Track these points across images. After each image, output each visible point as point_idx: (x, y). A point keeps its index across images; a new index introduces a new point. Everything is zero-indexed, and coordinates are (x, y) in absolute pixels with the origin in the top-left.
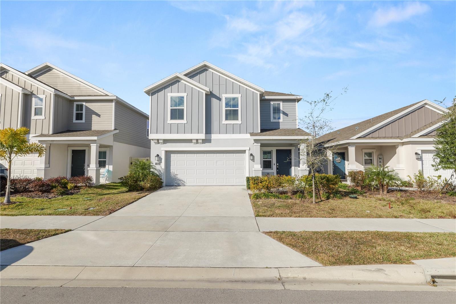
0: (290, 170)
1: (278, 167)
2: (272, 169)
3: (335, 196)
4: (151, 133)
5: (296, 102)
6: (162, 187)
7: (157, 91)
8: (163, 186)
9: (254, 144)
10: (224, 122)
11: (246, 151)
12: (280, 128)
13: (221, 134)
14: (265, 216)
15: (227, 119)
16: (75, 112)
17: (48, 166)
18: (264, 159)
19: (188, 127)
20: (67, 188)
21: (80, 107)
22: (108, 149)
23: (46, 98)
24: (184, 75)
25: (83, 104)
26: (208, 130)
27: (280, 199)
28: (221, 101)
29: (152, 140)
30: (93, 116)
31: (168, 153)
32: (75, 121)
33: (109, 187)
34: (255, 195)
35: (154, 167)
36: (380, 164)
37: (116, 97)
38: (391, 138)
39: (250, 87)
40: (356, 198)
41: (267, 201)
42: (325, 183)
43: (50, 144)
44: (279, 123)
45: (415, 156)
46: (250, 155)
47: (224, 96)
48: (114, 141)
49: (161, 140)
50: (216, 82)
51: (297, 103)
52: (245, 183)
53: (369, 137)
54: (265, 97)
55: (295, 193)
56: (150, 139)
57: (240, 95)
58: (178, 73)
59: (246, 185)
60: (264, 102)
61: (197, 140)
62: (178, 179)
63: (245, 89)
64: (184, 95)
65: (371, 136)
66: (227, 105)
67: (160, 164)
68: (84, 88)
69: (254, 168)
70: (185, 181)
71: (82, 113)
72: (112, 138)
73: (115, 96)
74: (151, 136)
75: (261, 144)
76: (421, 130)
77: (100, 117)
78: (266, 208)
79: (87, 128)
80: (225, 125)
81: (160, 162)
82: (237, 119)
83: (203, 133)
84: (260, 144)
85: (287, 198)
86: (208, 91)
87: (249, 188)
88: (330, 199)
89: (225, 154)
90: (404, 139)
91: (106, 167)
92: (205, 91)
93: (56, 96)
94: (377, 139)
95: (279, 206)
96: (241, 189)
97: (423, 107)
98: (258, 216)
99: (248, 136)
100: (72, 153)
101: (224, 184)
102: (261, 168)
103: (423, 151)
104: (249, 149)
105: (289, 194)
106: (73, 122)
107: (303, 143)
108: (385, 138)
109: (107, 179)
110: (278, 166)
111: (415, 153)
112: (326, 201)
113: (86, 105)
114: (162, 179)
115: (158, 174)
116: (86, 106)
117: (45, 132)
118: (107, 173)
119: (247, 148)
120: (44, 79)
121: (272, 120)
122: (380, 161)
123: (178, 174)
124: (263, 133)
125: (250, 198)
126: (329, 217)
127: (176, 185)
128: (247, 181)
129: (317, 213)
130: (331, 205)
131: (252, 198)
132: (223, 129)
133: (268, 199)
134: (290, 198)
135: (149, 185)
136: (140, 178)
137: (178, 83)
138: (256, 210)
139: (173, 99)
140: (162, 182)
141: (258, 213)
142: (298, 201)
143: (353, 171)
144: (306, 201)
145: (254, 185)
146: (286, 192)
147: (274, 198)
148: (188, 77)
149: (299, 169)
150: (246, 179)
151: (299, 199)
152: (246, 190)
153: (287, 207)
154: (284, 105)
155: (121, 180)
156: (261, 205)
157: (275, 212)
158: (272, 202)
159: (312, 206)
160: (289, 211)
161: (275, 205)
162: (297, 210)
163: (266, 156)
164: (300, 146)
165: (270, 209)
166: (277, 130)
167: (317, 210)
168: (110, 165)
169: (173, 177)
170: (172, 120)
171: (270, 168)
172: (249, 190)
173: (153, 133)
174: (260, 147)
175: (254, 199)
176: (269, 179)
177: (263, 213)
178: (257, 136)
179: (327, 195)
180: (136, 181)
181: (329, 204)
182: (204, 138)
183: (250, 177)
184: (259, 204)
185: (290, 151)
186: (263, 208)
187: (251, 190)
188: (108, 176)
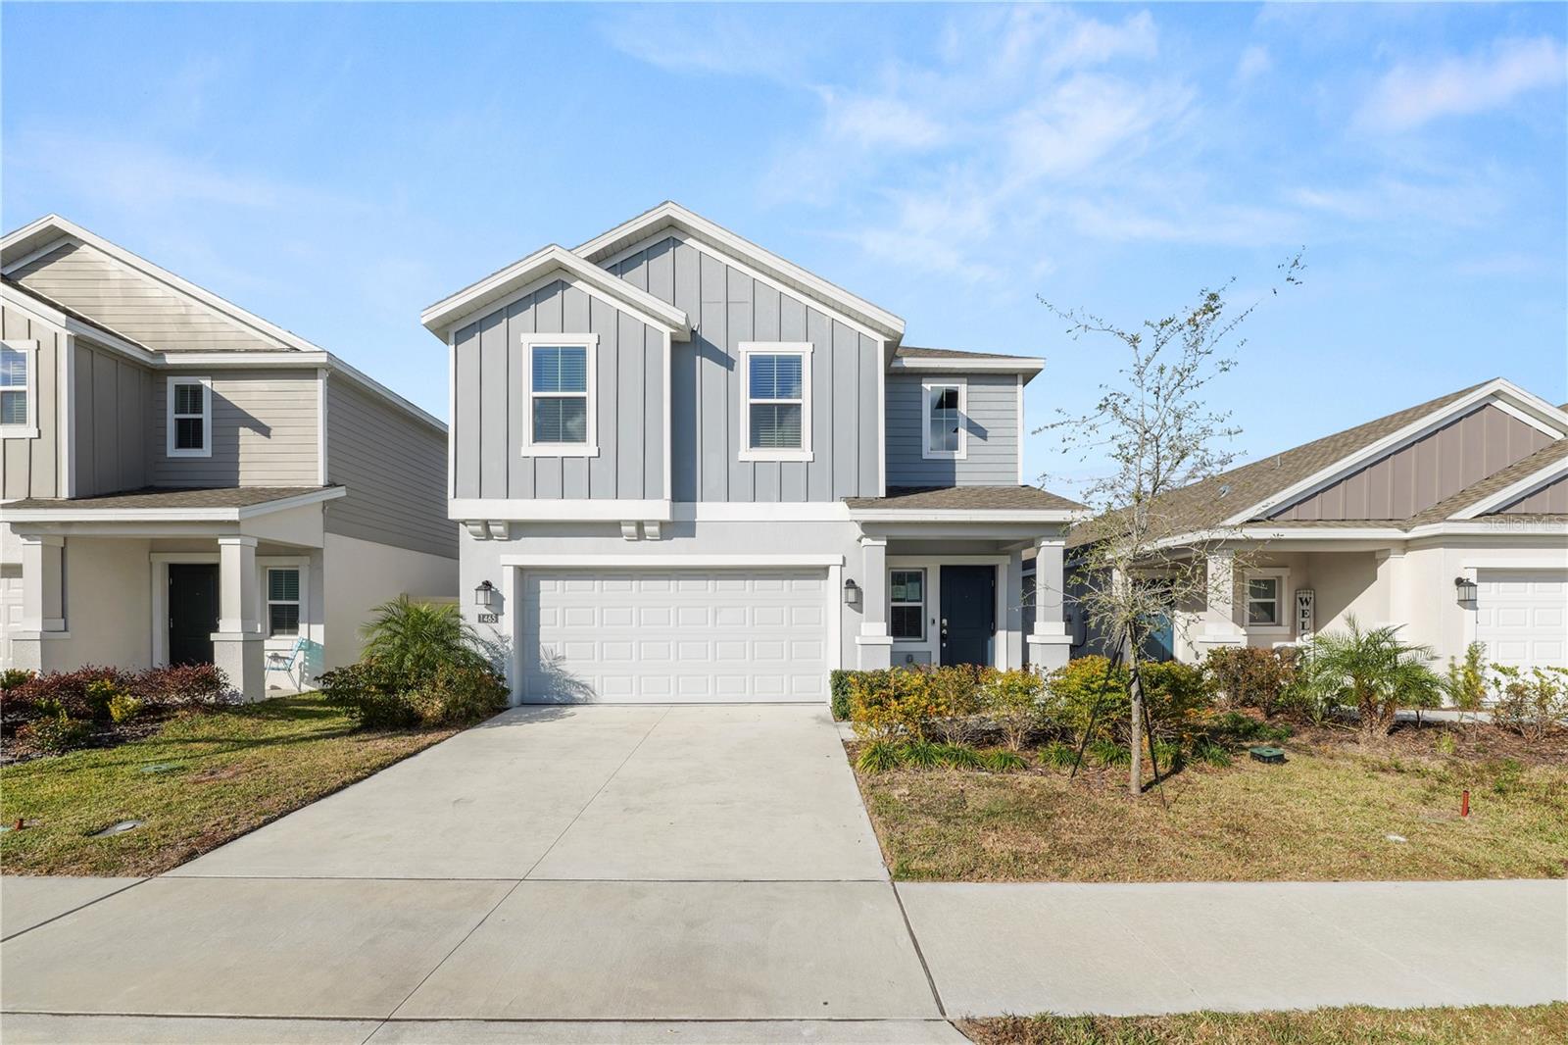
0: (989, 642)
1: (944, 631)
2: (925, 641)
3: (1199, 752)
4: (455, 497)
5: (1016, 384)
6: (506, 709)
7: (478, 325)
8: (507, 706)
9: (860, 540)
10: (746, 453)
11: (831, 568)
12: (957, 484)
13: (736, 501)
14: (939, 875)
15: (755, 442)
16: (171, 417)
17: (60, 624)
18: (893, 600)
19: (604, 471)
20: (108, 715)
21: (191, 398)
22: (306, 560)
23: (37, 351)
24: (585, 259)
25: (201, 386)
26: (684, 489)
27: (981, 770)
28: (732, 370)
29: (464, 522)
30: (243, 431)
31: (528, 578)
32: (173, 452)
33: (299, 711)
34: (875, 753)
35: (469, 630)
36: (1303, 623)
37: (326, 354)
38: (1366, 522)
39: (848, 316)
40: (1280, 759)
41: (928, 783)
42: (1167, 701)
43: (65, 539)
44: (953, 462)
45: (1454, 594)
46: (844, 585)
47: (745, 351)
48: (327, 529)
49: (497, 522)
50: (715, 292)
51: (1020, 387)
52: (827, 694)
53: (1288, 518)
54: (905, 359)
55: (1036, 739)
56: (456, 523)
57: (808, 346)
58: (560, 250)
59: (830, 702)
60: (901, 381)
61: (640, 525)
62: (567, 677)
63: (828, 322)
64: (586, 340)
65: (1292, 514)
66: (758, 386)
67: (495, 618)
68: (206, 320)
69: (860, 635)
70: (595, 686)
71: (201, 420)
72: (318, 518)
73: (325, 351)
74: (458, 508)
75: (888, 541)
76: (1482, 496)
77: (269, 437)
78: (934, 823)
79: (219, 479)
80: (750, 467)
81: (496, 610)
82: (796, 443)
83: (662, 497)
84: (885, 543)
85: (1008, 763)
86: (682, 322)
87: (843, 714)
88: (1188, 769)
90: (1416, 529)
91: (299, 633)
92: (670, 324)
93: (79, 343)
94: (1316, 526)
95: (992, 814)
96: (812, 717)
97: (1485, 406)
98: (903, 873)
99: (840, 510)
100: (170, 576)
101: (747, 697)
102: (888, 635)
103: (1487, 574)
104: (841, 563)
105: (1014, 746)
106: (166, 454)
107: (1051, 537)
108: (1343, 522)
109: (306, 674)
110: (945, 628)
111: (1453, 582)
112: (1176, 777)
113: (214, 390)
114: (504, 679)
115: (489, 659)
116: (213, 392)
117: (43, 490)
118: (305, 655)
119: (833, 559)
120: (46, 284)
121: (928, 453)
122: (1303, 611)
123: (564, 656)
124: (896, 499)
125: (853, 765)
126: (1248, 879)
127: (561, 700)
128: (837, 687)
129: (1181, 854)
130: (1213, 802)
131: (860, 764)
132: (741, 481)
133: (931, 770)
134: (1024, 766)
135: (440, 705)
136: (407, 678)
137: (560, 292)
138: (890, 834)
139: (542, 358)
140: (507, 691)
141: (904, 859)
142: (1061, 780)
143: (1224, 648)
144: (1093, 777)
145: (866, 708)
146: (999, 732)
147: (953, 766)
148: (606, 270)
149: (1030, 639)
150: (830, 678)
151: (1062, 772)
152: (828, 722)
153: (1026, 814)
154: (973, 397)
155: (325, 683)
156: (905, 802)
157: (984, 850)
158: (951, 787)
159: (1138, 812)
160: (1044, 844)
161: (968, 804)
162: (1080, 833)
163: (904, 593)
164: (1039, 549)
165: (952, 830)
166: (947, 490)
167: (1171, 834)
168: (313, 623)
169: (547, 671)
170: (538, 444)
171: (920, 635)
172: (843, 723)
173: (465, 497)
174: (886, 554)
175: (869, 770)
176: (931, 683)
177: (929, 854)
178: (873, 507)
179: (1173, 749)
180: (390, 689)
181: (1201, 796)
182: (666, 516)
183: (848, 674)
184: (897, 797)
185: (991, 571)
186: (921, 822)
187: (850, 723)
188: (307, 664)
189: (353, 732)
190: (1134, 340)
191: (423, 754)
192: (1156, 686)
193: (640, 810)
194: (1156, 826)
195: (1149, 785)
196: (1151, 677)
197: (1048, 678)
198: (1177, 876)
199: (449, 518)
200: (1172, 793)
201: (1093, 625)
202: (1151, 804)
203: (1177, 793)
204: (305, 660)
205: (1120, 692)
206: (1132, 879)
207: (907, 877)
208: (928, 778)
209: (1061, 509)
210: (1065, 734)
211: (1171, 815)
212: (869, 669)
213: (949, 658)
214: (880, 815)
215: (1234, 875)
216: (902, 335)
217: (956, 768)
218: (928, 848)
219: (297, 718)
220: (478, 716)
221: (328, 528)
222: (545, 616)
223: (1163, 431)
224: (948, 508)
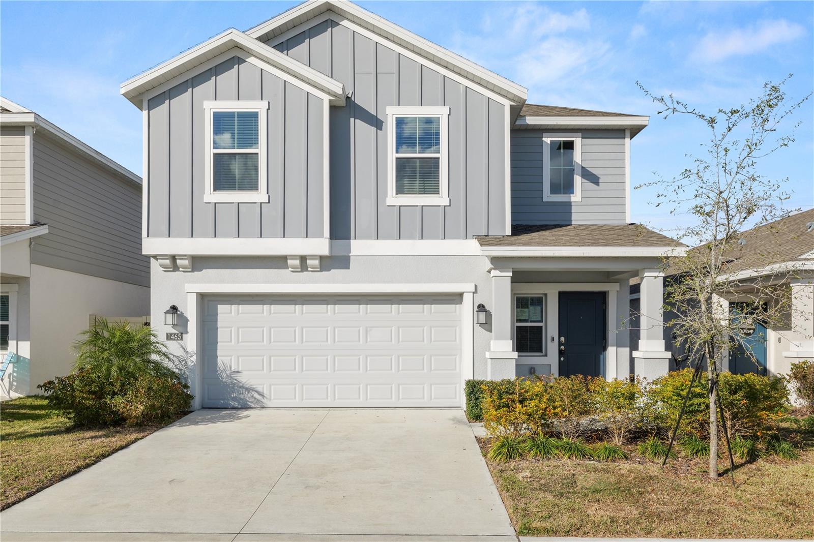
0: (602, 356)
1: (562, 347)
2: (546, 355)
3: (772, 447)
4: (148, 236)
5: (625, 138)
6: (192, 412)
7: (167, 94)
9: (489, 272)
10: (393, 199)
11: (465, 294)
12: (573, 222)
13: (384, 239)
15: (400, 190)
18: (519, 321)
19: (273, 214)
22: (15, 287)
24: (256, 39)
26: (341, 228)
27: (590, 459)
28: (381, 129)
29: (155, 257)
31: (208, 301)
33: (13, 413)
34: (503, 446)
35: (161, 347)
37: (33, 115)
39: (479, 84)
41: (546, 469)
42: (743, 405)
44: (569, 204)
46: (476, 309)
47: (391, 114)
49: (183, 257)
50: (366, 65)
51: (627, 140)
52: (462, 400)
54: (527, 118)
55: (636, 436)
56: (148, 257)
57: (445, 111)
58: (237, 33)
59: (464, 407)
60: (524, 136)
61: (303, 259)
62: (241, 385)
63: (462, 90)
64: (258, 106)
66: (403, 141)
67: (180, 336)
69: (489, 350)
70: (265, 392)
72: (25, 252)
73: (32, 112)
74: (150, 246)
75: (513, 272)
78: (550, 497)
80: (396, 210)
81: (181, 330)
82: (436, 191)
83: (322, 236)
84: (511, 274)
85: (612, 455)
86: (340, 92)
87: (476, 417)
88: (760, 460)
89: (397, 306)
91: (9, 348)
92: (329, 93)
95: (596, 491)
96: (450, 419)
98: (525, 530)
99: (472, 246)
101: (393, 402)
102: (513, 351)
104: (473, 290)
105: (617, 441)
107: (651, 269)
109: (15, 383)
110: (563, 344)
112: (749, 466)
114: (188, 387)
115: (176, 371)
118: (14, 367)
119: (466, 287)
121: (548, 196)
123: (240, 370)
124: (520, 237)
125: (485, 456)
126: (791, 537)
127: (236, 404)
128: (470, 394)
129: (741, 519)
130: (775, 484)
131: (491, 454)
132: (389, 222)
133: (549, 459)
134: (625, 456)
135: (142, 408)
136: (113, 385)
137: (236, 67)
138: (516, 504)
139: (222, 122)
140: (191, 397)
141: (526, 521)
142: (654, 468)
143: (804, 363)
144: (680, 466)
145: (496, 410)
146: (606, 431)
147: (567, 456)
148: (273, 47)
149: (635, 354)
150: (465, 387)
151: (656, 461)
152: (464, 423)
153: (623, 491)
154: (587, 149)
155: (46, 390)
156: (527, 482)
157: (588, 516)
158: (565, 472)
159: (713, 490)
160: (635, 512)
161: (578, 484)
162: (664, 504)
163: (527, 314)
164: (642, 278)
165: (564, 501)
166: (565, 228)
167: (736, 506)
168: (20, 341)
169: (224, 380)
170: (217, 192)
171: (540, 350)
172: (475, 423)
173: (155, 236)
174: (511, 283)
175: (498, 459)
176: (549, 390)
177: (545, 518)
178: (500, 245)
179: (749, 443)
180: (99, 395)
181: (767, 479)
182: (325, 251)
183: (480, 383)
184: (521, 479)
185: (602, 297)
186: (540, 496)
187: (482, 424)
188: (15, 374)
189: (68, 430)
190: (712, 121)
191: (133, 447)
192: (735, 393)
193: (318, 487)
194: (725, 500)
195: (726, 471)
196: (731, 385)
197: (648, 387)
198: (736, 534)
199: (143, 253)
200: (743, 477)
201: (678, 344)
202: (724, 484)
203: (747, 477)
204: (14, 371)
205: (704, 397)
206: (701, 537)
207: (528, 533)
208: (546, 466)
209: (660, 246)
210: (660, 433)
211: (739, 493)
212: (498, 379)
213: (565, 370)
214: (507, 491)
215: (780, 534)
216: (526, 100)
217: (569, 458)
218: (545, 514)
219: (15, 419)
220: (169, 417)
221: (34, 261)
222: (222, 335)
223: (730, 195)
224: (564, 245)
